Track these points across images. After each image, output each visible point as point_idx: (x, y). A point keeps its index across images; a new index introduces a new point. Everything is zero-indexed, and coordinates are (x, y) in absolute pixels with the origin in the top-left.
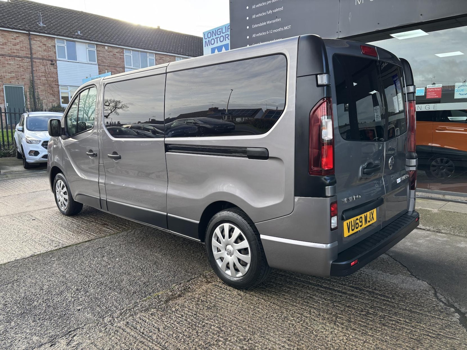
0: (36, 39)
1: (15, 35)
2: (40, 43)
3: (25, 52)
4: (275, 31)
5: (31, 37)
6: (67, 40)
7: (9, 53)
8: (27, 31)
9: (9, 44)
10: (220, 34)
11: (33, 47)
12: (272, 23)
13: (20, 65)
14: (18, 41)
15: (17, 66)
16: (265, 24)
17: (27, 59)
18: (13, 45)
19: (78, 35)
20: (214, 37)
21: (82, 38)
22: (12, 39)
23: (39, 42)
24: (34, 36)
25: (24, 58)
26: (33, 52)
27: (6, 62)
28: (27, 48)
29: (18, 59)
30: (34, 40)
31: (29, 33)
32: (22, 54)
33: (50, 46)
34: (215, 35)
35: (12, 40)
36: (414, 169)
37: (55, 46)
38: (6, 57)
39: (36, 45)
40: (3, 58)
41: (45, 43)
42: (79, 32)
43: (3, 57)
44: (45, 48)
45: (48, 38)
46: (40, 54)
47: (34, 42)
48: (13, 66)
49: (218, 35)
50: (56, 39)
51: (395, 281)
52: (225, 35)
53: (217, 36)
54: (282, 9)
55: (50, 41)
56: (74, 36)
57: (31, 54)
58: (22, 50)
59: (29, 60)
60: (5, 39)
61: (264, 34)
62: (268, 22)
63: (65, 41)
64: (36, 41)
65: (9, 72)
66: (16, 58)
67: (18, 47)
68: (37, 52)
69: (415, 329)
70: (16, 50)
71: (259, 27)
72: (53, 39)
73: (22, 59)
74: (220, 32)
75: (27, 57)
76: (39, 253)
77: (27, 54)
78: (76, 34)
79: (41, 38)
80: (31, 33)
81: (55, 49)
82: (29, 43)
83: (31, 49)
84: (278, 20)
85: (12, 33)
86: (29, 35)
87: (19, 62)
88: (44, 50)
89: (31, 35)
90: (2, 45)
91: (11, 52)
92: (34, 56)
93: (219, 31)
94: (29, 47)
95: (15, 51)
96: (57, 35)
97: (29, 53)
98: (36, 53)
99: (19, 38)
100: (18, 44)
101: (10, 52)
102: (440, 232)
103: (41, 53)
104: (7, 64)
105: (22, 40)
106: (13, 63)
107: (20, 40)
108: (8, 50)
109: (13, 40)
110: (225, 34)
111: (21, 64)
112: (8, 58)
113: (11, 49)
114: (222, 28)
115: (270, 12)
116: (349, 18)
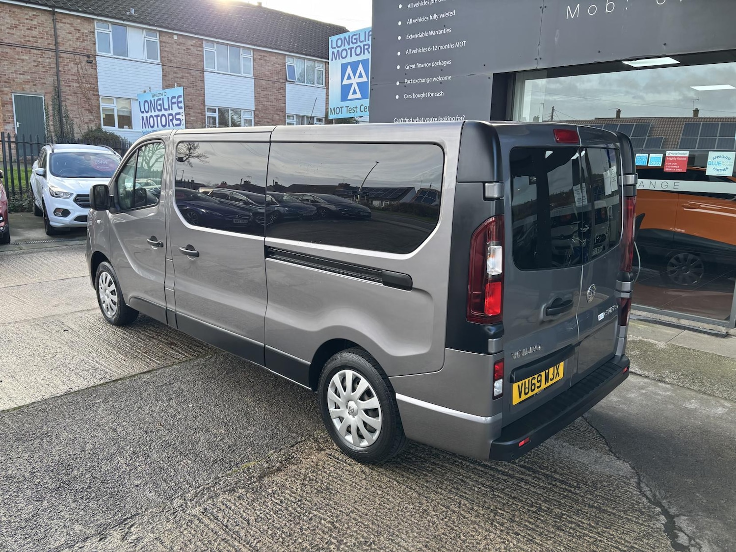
0: (64, 21)
1: (31, 13)
2: (71, 26)
3: (46, 41)
4: (442, 47)
5: (57, 17)
6: (113, 23)
7: (21, 42)
8: (50, 7)
9: (22, 28)
10: (356, 43)
11: (61, 33)
12: (437, 35)
13: (39, 62)
14: (36, 23)
15: (33, 64)
16: (426, 34)
17: (50, 53)
18: (28, 29)
19: (131, 16)
20: (347, 47)
21: (137, 21)
22: (27, 19)
23: (68, 26)
24: (60, 15)
25: (45, 51)
26: (60, 40)
27: (17, 57)
28: (51, 35)
29: (36, 51)
30: (61, 22)
31: (54, 11)
32: (42, 43)
33: (86, 33)
34: (349, 44)
35: (25, 21)
36: (627, 296)
37: (94, 32)
38: (17, 49)
39: (64, 30)
40: (11, 50)
41: (79, 27)
42: (133, 11)
43: (11, 48)
44: (77, 35)
45: (83, 20)
46: (70, 45)
47: (62, 25)
48: (27, 63)
49: (353, 43)
50: (95, 22)
51: (585, 460)
52: (364, 45)
53: (351, 45)
54: (453, 13)
55: (86, 24)
56: (124, 18)
57: (55, 45)
58: (42, 38)
59: (54, 54)
60: (14, 19)
61: (423, 50)
62: (431, 33)
63: (110, 25)
64: (65, 23)
65: (22, 73)
66: (32, 50)
67: (35, 32)
68: (65, 42)
69: (601, 537)
70: (33, 37)
71: (416, 39)
72: (91, 20)
73: (42, 53)
74: (356, 39)
75: (51, 50)
76: (77, 389)
77: (49, 44)
78: (128, 13)
79: (72, 19)
80: (56, 10)
81: (95, 37)
82: (53, 27)
83: (56, 36)
84: (447, 31)
85: (26, 9)
86: (54, 13)
87: (37, 57)
88: (77, 39)
89: (56, 14)
90: (10, 29)
91: (24, 41)
92: (61, 48)
93: (354, 37)
94: (53, 33)
95: (31, 39)
96: (98, 15)
97: (54, 42)
98: (63, 44)
99: (37, 17)
100: (35, 28)
101: (22, 40)
102: (662, 382)
103: (71, 43)
104: (18, 59)
105: (42, 21)
106: (27, 58)
107: (39, 21)
108: (20, 38)
109: (28, 21)
110: (364, 43)
111: (40, 60)
112: (20, 50)
113: (24, 36)
114: (359, 34)
115: (436, 16)
116: (556, 39)
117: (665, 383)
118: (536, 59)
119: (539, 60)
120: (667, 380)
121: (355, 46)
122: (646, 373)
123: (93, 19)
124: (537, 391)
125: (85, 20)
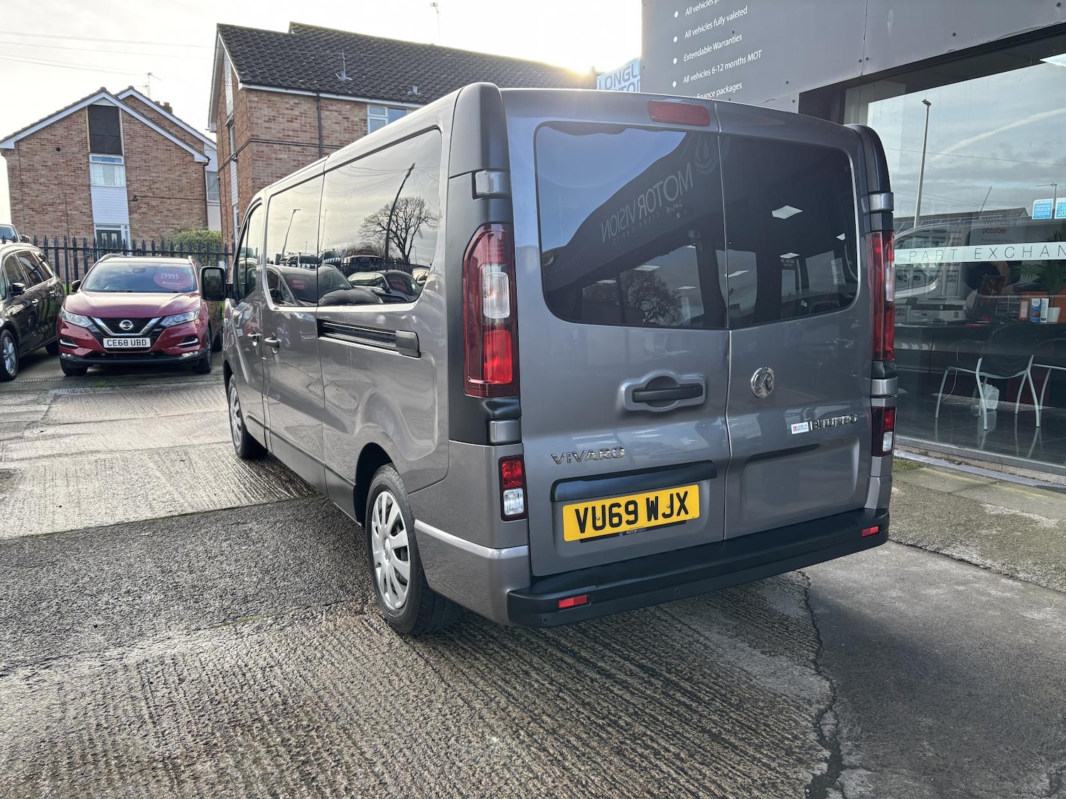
0: (330, 108)
1: (292, 101)
2: (339, 114)
3: (309, 135)
4: (729, 65)
5: (322, 103)
6: (390, 107)
7: (279, 138)
8: (314, 91)
9: (281, 120)
10: (629, 79)
11: (325, 123)
12: (724, 48)
13: (299, 161)
14: (297, 113)
15: (293, 163)
16: (709, 49)
17: (313, 149)
18: (288, 121)
19: (413, 95)
20: (618, 87)
21: (420, 101)
22: (287, 109)
23: (335, 114)
24: (326, 101)
25: (307, 148)
26: (325, 133)
27: (274, 156)
28: (314, 126)
29: (296, 148)
30: (326, 110)
31: (318, 96)
32: (304, 138)
33: (356, 122)
34: (620, 84)
35: (286, 112)
36: (882, 403)
37: (366, 120)
38: (275, 145)
39: (330, 119)
40: (268, 149)
41: (348, 114)
42: (415, 89)
43: (268, 146)
44: (346, 124)
45: (353, 105)
46: (337, 138)
47: (327, 113)
48: (285, 162)
49: (625, 81)
50: (368, 106)
53: (623, 84)
54: (744, 12)
55: (356, 110)
56: (403, 98)
57: (319, 139)
58: (304, 131)
59: (317, 150)
60: (273, 110)
61: (706, 73)
62: (716, 46)
63: (386, 109)
64: (332, 111)
65: (279, 175)
66: (291, 147)
67: (296, 125)
68: (332, 134)
70: (293, 131)
71: (697, 58)
72: (364, 106)
73: (304, 149)
74: (628, 74)
75: (313, 145)
77: (312, 138)
78: (409, 93)
79: (340, 105)
80: (321, 95)
81: (366, 126)
82: (317, 116)
83: (320, 128)
84: (736, 40)
85: (287, 97)
86: (318, 99)
87: (297, 155)
88: (345, 129)
89: (321, 100)
90: (268, 122)
91: (283, 136)
92: (326, 142)
93: (627, 72)
94: (317, 124)
95: (291, 133)
96: (371, 98)
97: (317, 136)
98: (328, 137)
99: (299, 106)
100: (297, 119)
101: (281, 135)
102: (1011, 577)
103: (338, 135)
104: (276, 159)
105: (305, 110)
106: (286, 157)
107: (301, 111)
108: (279, 132)
109: (288, 111)
111: (300, 158)
112: (277, 147)
113: (283, 129)
114: (632, 65)
115: (722, 20)
116: (889, 24)
117: (1016, 579)
118: (860, 61)
119: (865, 60)
120: (1021, 575)
121: (627, 83)
122: (989, 562)
123: (366, 103)
124: (624, 527)
125: (355, 105)
